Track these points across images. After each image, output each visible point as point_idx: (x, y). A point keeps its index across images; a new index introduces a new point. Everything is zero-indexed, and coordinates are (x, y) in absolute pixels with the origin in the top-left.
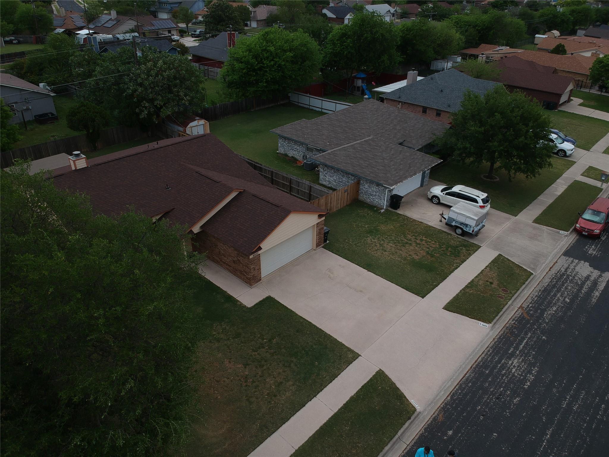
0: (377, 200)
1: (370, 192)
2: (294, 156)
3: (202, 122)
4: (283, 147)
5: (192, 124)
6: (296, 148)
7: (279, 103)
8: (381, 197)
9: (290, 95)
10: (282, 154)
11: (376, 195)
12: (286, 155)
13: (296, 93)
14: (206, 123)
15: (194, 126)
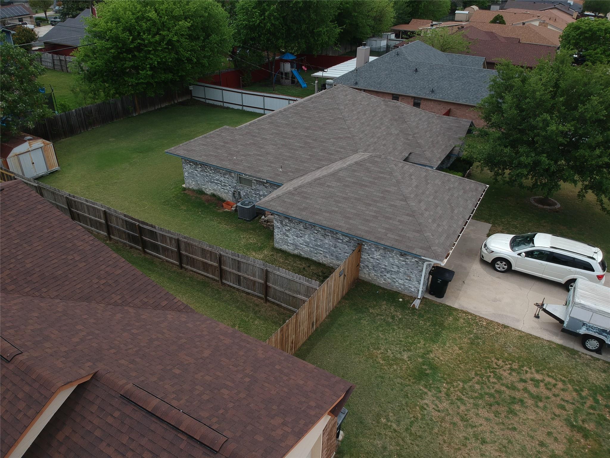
0: (401, 282)
1: (386, 266)
2: (215, 193)
3: (39, 143)
4: (194, 178)
5: (17, 150)
6: (217, 180)
7: (176, 102)
8: (410, 277)
9: (191, 88)
10: (193, 191)
11: (398, 272)
12: (201, 192)
13: (201, 86)
14: (46, 145)
15: (22, 152)
